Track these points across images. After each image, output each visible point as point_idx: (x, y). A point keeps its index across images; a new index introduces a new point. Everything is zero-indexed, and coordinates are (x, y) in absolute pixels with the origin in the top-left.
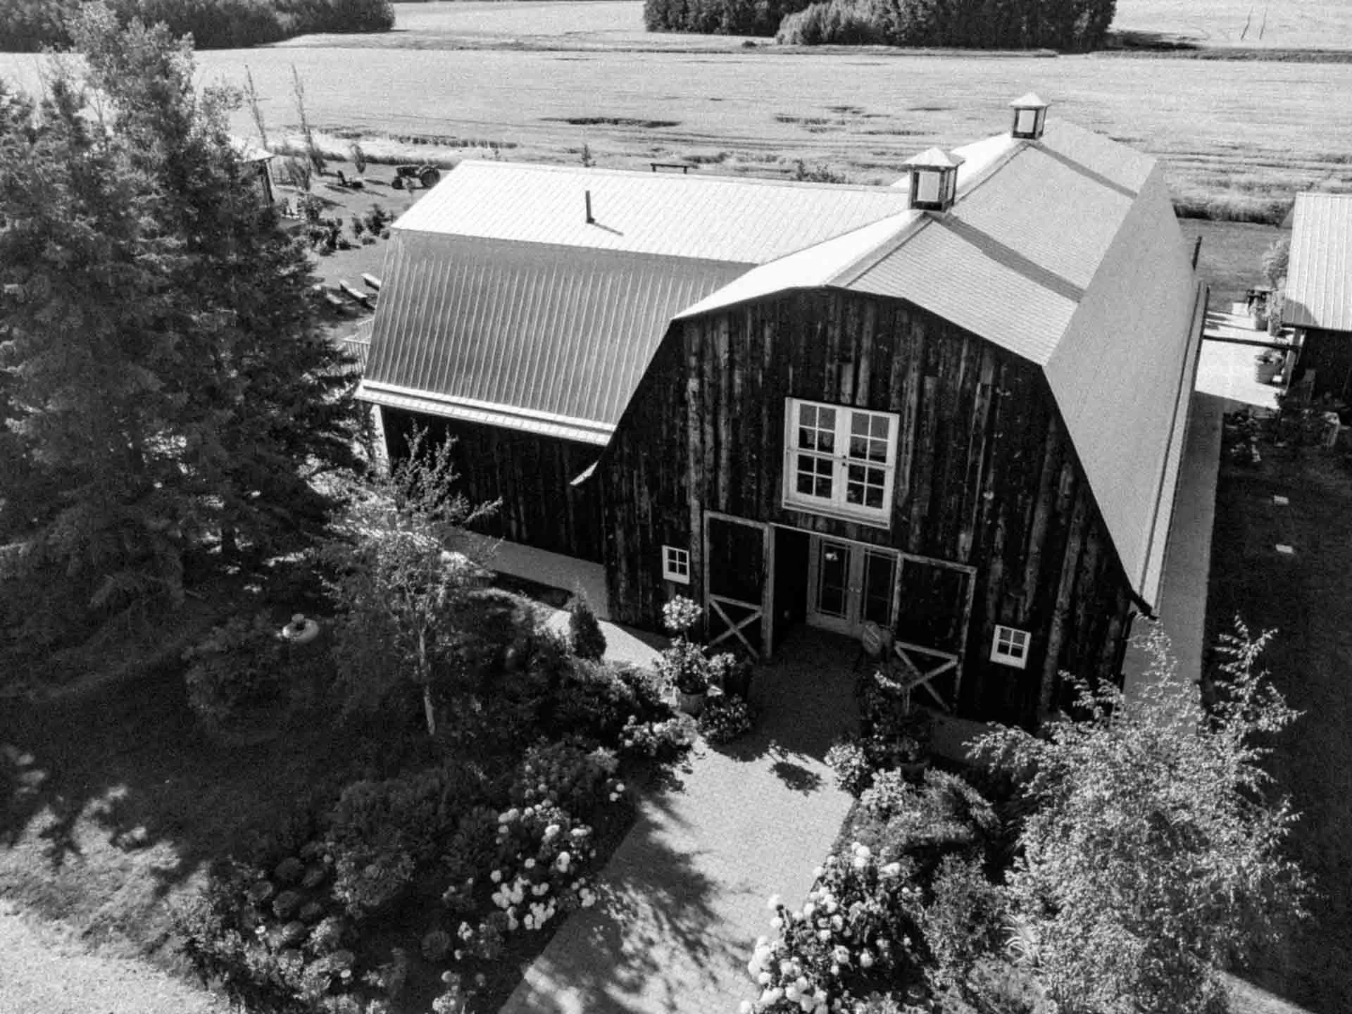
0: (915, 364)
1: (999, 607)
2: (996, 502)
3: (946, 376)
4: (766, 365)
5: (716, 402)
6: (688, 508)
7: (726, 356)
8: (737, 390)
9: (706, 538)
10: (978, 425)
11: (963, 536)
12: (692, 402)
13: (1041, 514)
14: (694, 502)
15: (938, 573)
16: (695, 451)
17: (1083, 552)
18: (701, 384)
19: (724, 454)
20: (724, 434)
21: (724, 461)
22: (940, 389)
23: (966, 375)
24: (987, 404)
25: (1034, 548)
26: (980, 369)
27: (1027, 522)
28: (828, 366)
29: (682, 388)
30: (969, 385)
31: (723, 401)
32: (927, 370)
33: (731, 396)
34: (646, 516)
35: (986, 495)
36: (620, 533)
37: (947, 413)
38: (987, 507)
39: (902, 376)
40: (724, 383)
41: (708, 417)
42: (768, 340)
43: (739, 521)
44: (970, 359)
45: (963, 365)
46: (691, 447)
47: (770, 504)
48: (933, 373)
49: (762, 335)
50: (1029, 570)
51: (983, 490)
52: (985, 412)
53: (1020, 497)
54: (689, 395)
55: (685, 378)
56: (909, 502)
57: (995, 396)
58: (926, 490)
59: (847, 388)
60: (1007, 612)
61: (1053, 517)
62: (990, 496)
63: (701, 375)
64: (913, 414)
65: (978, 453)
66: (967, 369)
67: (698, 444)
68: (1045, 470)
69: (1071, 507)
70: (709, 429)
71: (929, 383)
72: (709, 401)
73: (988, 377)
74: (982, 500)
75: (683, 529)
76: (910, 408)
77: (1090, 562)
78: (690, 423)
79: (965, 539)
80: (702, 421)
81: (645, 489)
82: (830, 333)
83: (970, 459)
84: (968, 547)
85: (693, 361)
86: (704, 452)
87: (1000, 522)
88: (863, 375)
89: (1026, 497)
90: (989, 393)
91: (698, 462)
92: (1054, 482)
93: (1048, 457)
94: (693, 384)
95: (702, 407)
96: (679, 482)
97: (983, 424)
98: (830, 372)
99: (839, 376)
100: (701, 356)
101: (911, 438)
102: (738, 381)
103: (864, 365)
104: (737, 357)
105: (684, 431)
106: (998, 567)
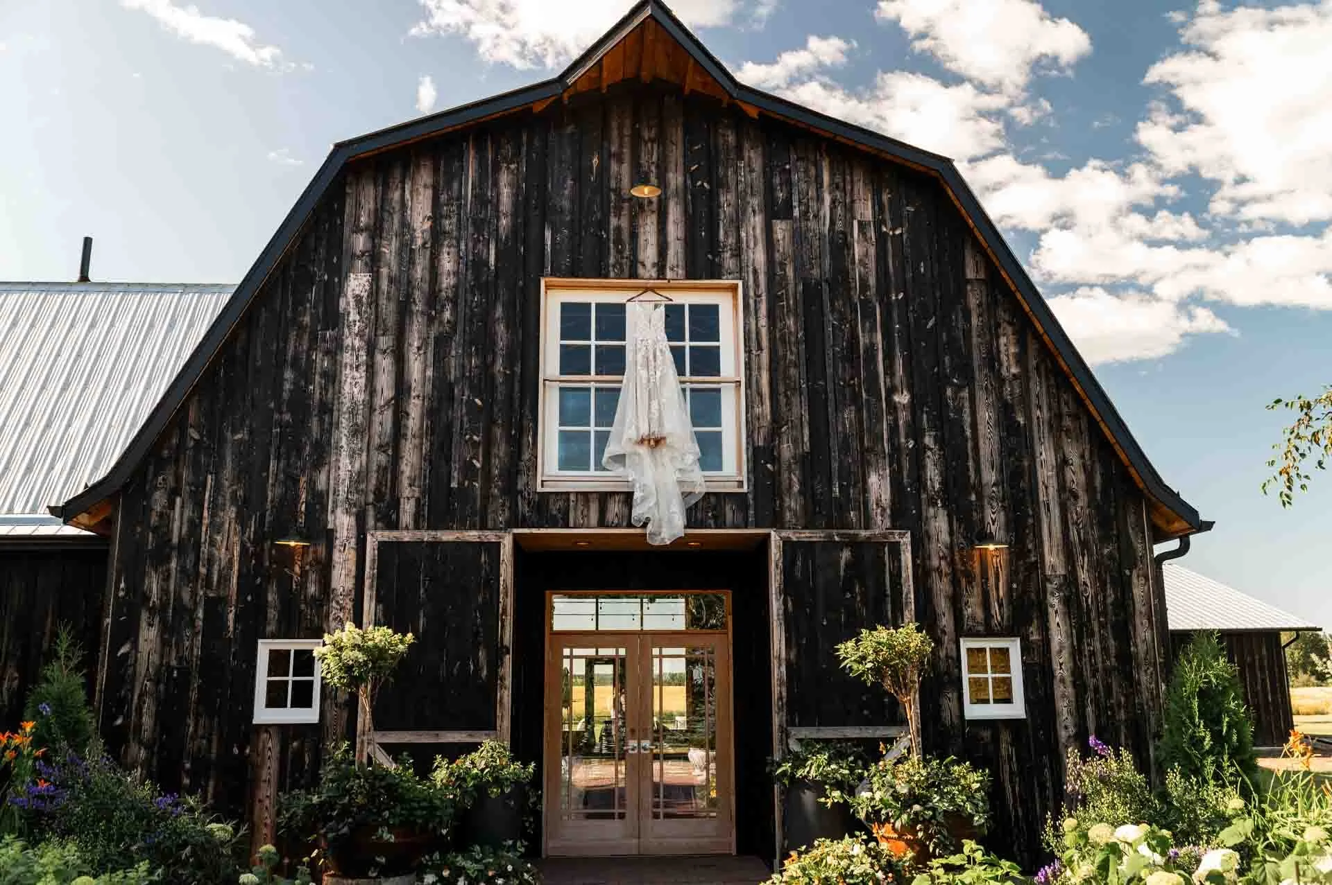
0: (755, 202)
1: (956, 602)
2: (914, 407)
3: (805, 214)
4: (503, 233)
5: (404, 310)
6: (330, 536)
7: (427, 225)
8: (447, 282)
9: (367, 592)
10: (864, 286)
11: (873, 479)
12: (354, 316)
13: (986, 415)
14: (342, 522)
15: (846, 555)
16: (353, 412)
17: (1062, 464)
18: (376, 279)
19: (415, 409)
20: (417, 368)
21: (414, 421)
22: (798, 237)
23: (832, 210)
24: (872, 251)
25: (990, 476)
26: (853, 202)
27: (968, 433)
28: (614, 222)
29: (333, 292)
30: (839, 226)
31: (419, 307)
32: (774, 211)
33: (433, 298)
34: (224, 579)
35: (896, 398)
36: (149, 635)
37: (815, 272)
38: (903, 417)
39: (737, 222)
40: (420, 271)
41: (385, 342)
42: (506, 192)
43: (447, 536)
44: (834, 187)
45: (827, 199)
46: (347, 403)
47: (510, 491)
48: (786, 213)
49: (496, 184)
50: (989, 515)
51: (891, 391)
52: (872, 265)
53: (949, 392)
54: (347, 303)
55: (339, 274)
56: (775, 432)
57: (881, 238)
58: (799, 409)
59: (649, 254)
60: (973, 609)
61: (1005, 412)
62: (903, 398)
63: (374, 261)
64: (762, 279)
65: (873, 329)
66: (833, 202)
67: (361, 397)
68: (975, 340)
69: (1026, 391)
70: (385, 363)
71: (781, 229)
72: (388, 309)
73: (865, 210)
74: (893, 408)
75: (312, 589)
76: (755, 272)
77: (1075, 477)
78: (347, 358)
79: (879, 486)
80: (371, 349)
81: (231, 512)
82: (614, 167)
83: (863, 340)
84: (886, 497)
85: (360, 242)
86: (371, 408)
87: (928, 440)
88: (675, 231)
89: (959, 388)
90: (872, 233)
91: (356, 432)
92: (992, 360)
93: (975, 321)
94: (357, 283)
95: (376, 324)
96: (312, 483)
97: (872, 281)
98: (618, 229)
99: (634, 236)
100: (376, 231)
101: (763, 322)
102: (447, 263)
103: (675, 213)
104: (448, 224)
105: (332, 377)
106: (939, 524)
